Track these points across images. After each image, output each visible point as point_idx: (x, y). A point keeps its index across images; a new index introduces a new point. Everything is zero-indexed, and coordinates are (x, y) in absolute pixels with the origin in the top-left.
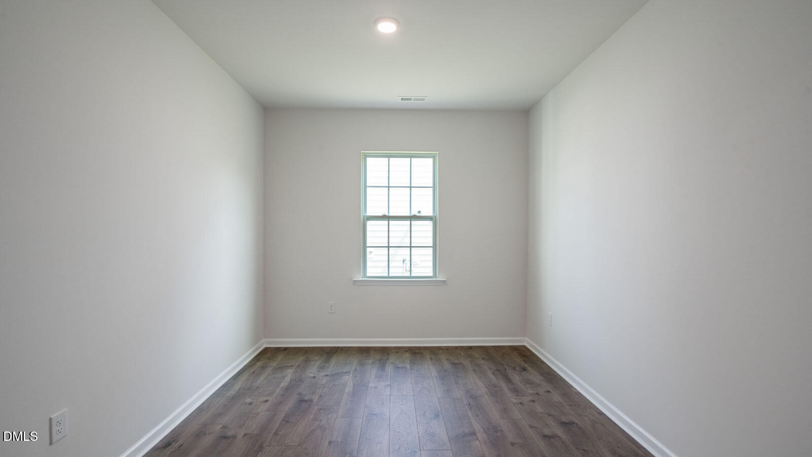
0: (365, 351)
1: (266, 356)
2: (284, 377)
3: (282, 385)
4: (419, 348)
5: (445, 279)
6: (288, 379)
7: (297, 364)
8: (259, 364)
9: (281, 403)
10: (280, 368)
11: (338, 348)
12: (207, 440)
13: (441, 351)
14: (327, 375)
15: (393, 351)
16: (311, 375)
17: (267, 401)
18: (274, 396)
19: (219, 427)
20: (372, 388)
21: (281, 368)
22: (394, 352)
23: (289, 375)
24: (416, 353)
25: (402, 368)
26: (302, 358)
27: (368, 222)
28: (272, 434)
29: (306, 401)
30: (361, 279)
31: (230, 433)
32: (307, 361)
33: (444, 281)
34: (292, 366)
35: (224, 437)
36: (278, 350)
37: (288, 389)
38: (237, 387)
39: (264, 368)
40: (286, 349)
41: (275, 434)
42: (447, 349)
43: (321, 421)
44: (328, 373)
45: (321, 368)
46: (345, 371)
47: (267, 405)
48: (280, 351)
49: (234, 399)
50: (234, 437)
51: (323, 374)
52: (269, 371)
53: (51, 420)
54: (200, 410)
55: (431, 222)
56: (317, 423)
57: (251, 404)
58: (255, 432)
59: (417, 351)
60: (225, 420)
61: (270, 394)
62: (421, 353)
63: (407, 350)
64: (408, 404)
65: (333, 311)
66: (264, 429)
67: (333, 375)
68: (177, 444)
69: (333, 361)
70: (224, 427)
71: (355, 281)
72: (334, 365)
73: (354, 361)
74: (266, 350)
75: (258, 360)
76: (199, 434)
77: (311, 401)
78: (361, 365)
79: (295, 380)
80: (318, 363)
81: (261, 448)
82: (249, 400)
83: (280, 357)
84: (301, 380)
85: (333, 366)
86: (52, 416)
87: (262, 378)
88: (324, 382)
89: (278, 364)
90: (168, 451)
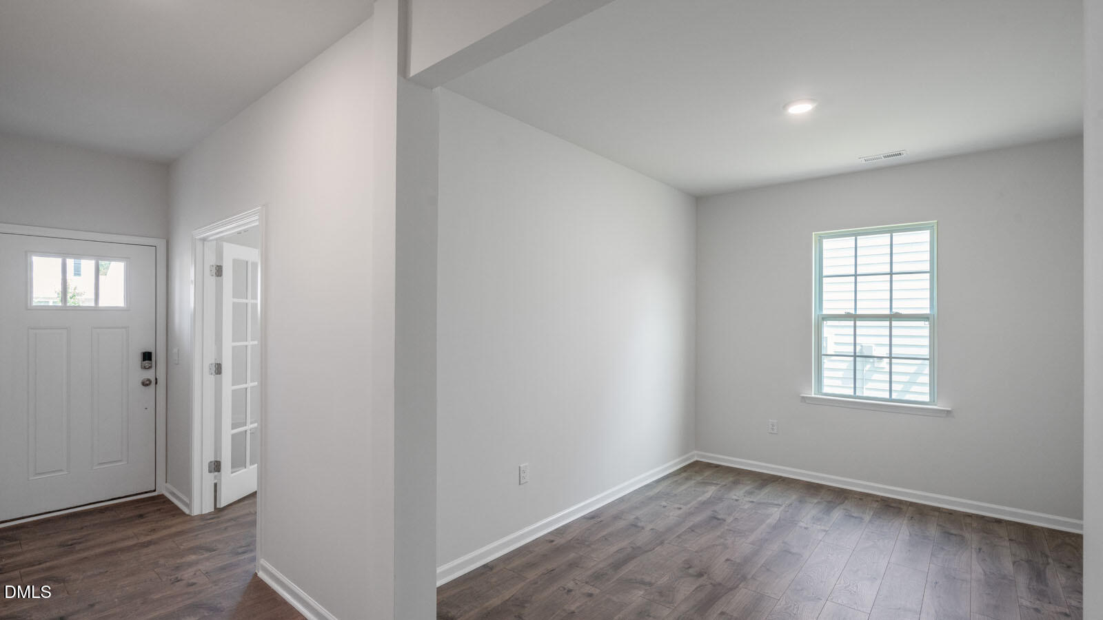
0: (813, 489)
1: (695, 469)
2: (704, 493)
3: (700, 499)
4: (901, 502)
5: (950, 409)
6: (708, 495)
7: (724, 483)
8: (684, 475)
9: (693, 514)
10: (703, 483)
11: (781, 477)
12: (621, 524)
13: (937, 514)
14: (753, 502)
15: (856, 496)
16: (735, 497)
17: (680, 508)
18: (689, 506)
19: (634, 517)
20: (801, 527)
21: (705, 483)
22: (856, 498)
23: (711, 491)
24: (889, 507)
25: (856, 518)
26: (731, 479)
27: (825, 322)
28: (675, 536)
29: (718, 519)
30: (813, 396)
31: (639, 524)
32: (736, 483)
33: (948, 411)
34: (717, 484)
35: (635, 526)
36: (709, 466)
37: (705, 504)
38: (656, 491)
39: (687, 479)
40: (717, 466)
41: (679, 537)
42: (951, 514)
43: (726, 540)
44: (755, 500)
45: (750, 493)
46: (776, 502)
47: (680, 512)
48: (711, 467)
49: (651, 499)
50: (643, 528)
51: (747, 499)
52: (692, 483)
53: (520, 467)
54: (622, 500)
55: (927, 323)
56: (722, 540)
57: (665, 507)
58: (661, 530)
59: (893, 505)
60: (638, 513)
61: (685, 504)
62: (900, 509)
63: (879, 499)
64: (840, 556)
65: (775, 431)
66: (669, 530)
67: (760, 504)
68: (599, 520)
69: (766, 490)
70: (637, 518)
71: (803, 397)
72: (766, 494)
73: (793, 497)
74: (696, 463)
75: (685, 471)
76: (616, 518)
77: (725, 520)
78: (800, 501)
79: (714, 498)
80: (748, 488)
81: (662, 543)
82: (664, 503)
83: (707, 473)
84: (721, 499)
85: (763, 495)
86: (521, 466)
87: (683, 487)
88: (746, 507)
89: (703, 479)
90: (592, 522)
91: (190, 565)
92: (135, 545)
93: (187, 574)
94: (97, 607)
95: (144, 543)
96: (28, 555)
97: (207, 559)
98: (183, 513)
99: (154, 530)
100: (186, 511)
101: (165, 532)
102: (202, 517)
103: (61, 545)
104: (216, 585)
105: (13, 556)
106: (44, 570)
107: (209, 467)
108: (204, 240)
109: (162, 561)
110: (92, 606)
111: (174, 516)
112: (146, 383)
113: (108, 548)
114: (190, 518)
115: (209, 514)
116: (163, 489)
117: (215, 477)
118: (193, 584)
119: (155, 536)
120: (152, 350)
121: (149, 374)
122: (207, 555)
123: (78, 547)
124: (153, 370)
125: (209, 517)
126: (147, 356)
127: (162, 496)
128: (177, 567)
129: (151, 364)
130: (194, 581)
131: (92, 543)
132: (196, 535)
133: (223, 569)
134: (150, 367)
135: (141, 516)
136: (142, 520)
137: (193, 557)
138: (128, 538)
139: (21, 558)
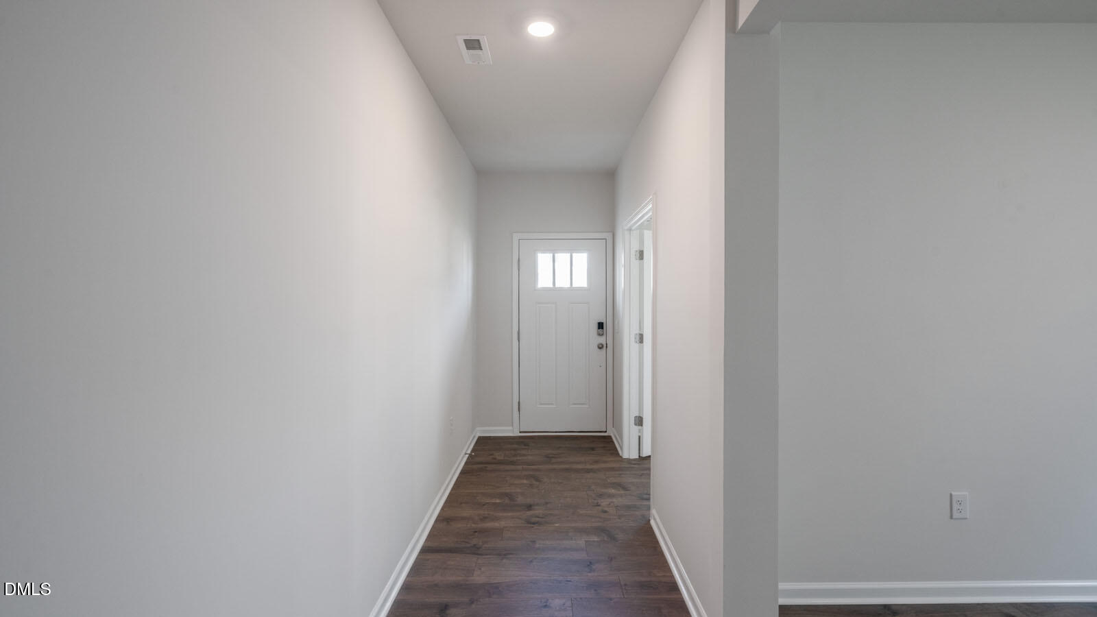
91: (611, 496)
92: (582, 469)
93: (604, 502)
94: (548, 505)
95: (588, 469)
96: (530, 458)
97: (621, 496)
98: (618, 454)
99: (596, 462)
100: (620, 452)
101: (603, 465)
102: (629, 461)
103: (547, 456)
104: (619, 519)
105: (524, 455)
106: (533, 470)
107: (635, 420)
108: (630, 230)
109: (593, 487)
110: (547, 503)
111: (612, 454)
112: (600, 347)
113: (567, 466)
114: (621, 460)
115: (635, 460)
116: (611, 432)
117: (640, 431)
118: (606, 512)
119: (595, 467)
120: (604, 321)
121: (602, 340)
122: (622, 492)
123: (554, 460)
124: (604, 337)
125: (634, 462)
126: (601, 326)
127: (610, 437)
128: (601, 495)
129: (603, 331)
130: (606, 509)
131: (559, 460)
132: (620, 474)
133: (628, 507)
134: (603, 335)
135: (593, 449)
136: (593, 452)
137: (613, 491)
138: (580, 463)
139: (525, 458)
